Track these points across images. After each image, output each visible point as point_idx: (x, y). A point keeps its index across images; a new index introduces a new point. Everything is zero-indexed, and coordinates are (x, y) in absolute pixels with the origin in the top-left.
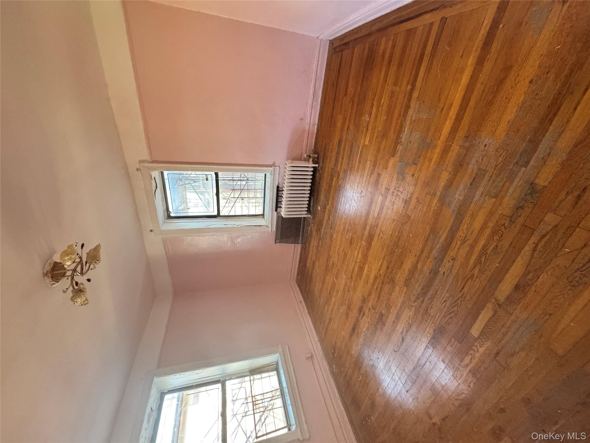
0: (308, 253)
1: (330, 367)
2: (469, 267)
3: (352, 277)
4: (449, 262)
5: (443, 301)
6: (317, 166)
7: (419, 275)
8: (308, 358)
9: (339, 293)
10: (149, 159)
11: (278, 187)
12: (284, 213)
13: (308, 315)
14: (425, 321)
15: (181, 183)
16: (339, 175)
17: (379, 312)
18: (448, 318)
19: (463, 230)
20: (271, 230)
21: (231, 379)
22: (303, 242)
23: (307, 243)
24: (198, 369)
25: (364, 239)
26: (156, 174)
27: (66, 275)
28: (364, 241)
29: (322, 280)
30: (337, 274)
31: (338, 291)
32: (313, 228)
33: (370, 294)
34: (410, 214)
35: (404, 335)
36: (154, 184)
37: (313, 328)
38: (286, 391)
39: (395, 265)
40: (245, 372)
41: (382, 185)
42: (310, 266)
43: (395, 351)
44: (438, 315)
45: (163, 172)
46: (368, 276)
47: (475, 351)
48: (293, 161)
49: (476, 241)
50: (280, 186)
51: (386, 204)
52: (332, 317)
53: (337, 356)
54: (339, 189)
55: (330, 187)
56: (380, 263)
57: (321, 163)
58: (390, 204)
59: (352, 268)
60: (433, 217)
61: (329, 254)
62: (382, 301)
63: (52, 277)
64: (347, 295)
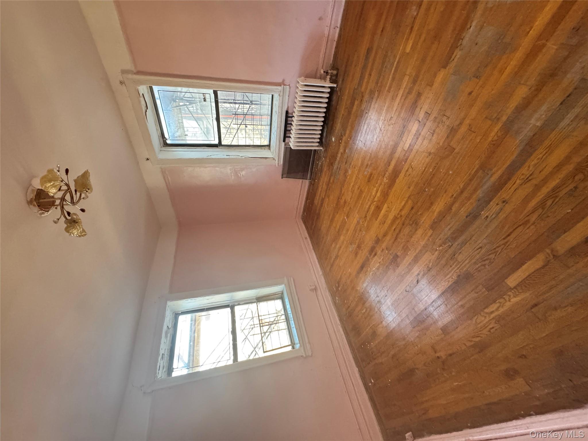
0: (317, 189)
1: (333, 298)
2: (525, 212)
3: (366, 217)
4: (497, 204)
5: (478, 247)
6: (335, 86)
7: (451, 218)
8: (312, 290)
9: (349, 232)
10: (133, 69)
11: (287, 112)
12: (293, 144)
13: (313, 251)
14: (449, 266)
15: (175, 104)
16: (363, 97)
17: (394, 253)
18: (480, 264)
19: (529, 167)
20: (278, 163)
21: (239, 304)
22: (312, 178)
23: (316, 179)
24: (208, 296)
25: (386, 176)
26: (143, 89)
27: (55, 204)
28: (386, 177)
29: (330, 218)
30: (348, 212)
31: (348, 230)
32: (324, 162)
33: (385, 235)
34: (454, 146)
35: (419, 277)
36: (143, 103)
37: (317, 263)
38: (291, 316)
39: (422, 205)
40: (253, 299)
41: (421, 109)
42: (318, 204)
43: (406, 291)
44: (467, 262)
45: (152, 87)
46: (386, 216)
47: (506, 300)
48: (306, 79)
49: (545, 181)
50: (290, 111)
51: (422, 133)
52: (339, 255)
53: (341, 290)
54: (360, 115)
55: (349, 113)
56: (403, 203)
57: (340, 82)
58: (429, 132)
59: (367, 207)
60: (487, 149)
61: (341, 191)
62: (399, 242)
63: (38, 206)
64: (358, 234)
